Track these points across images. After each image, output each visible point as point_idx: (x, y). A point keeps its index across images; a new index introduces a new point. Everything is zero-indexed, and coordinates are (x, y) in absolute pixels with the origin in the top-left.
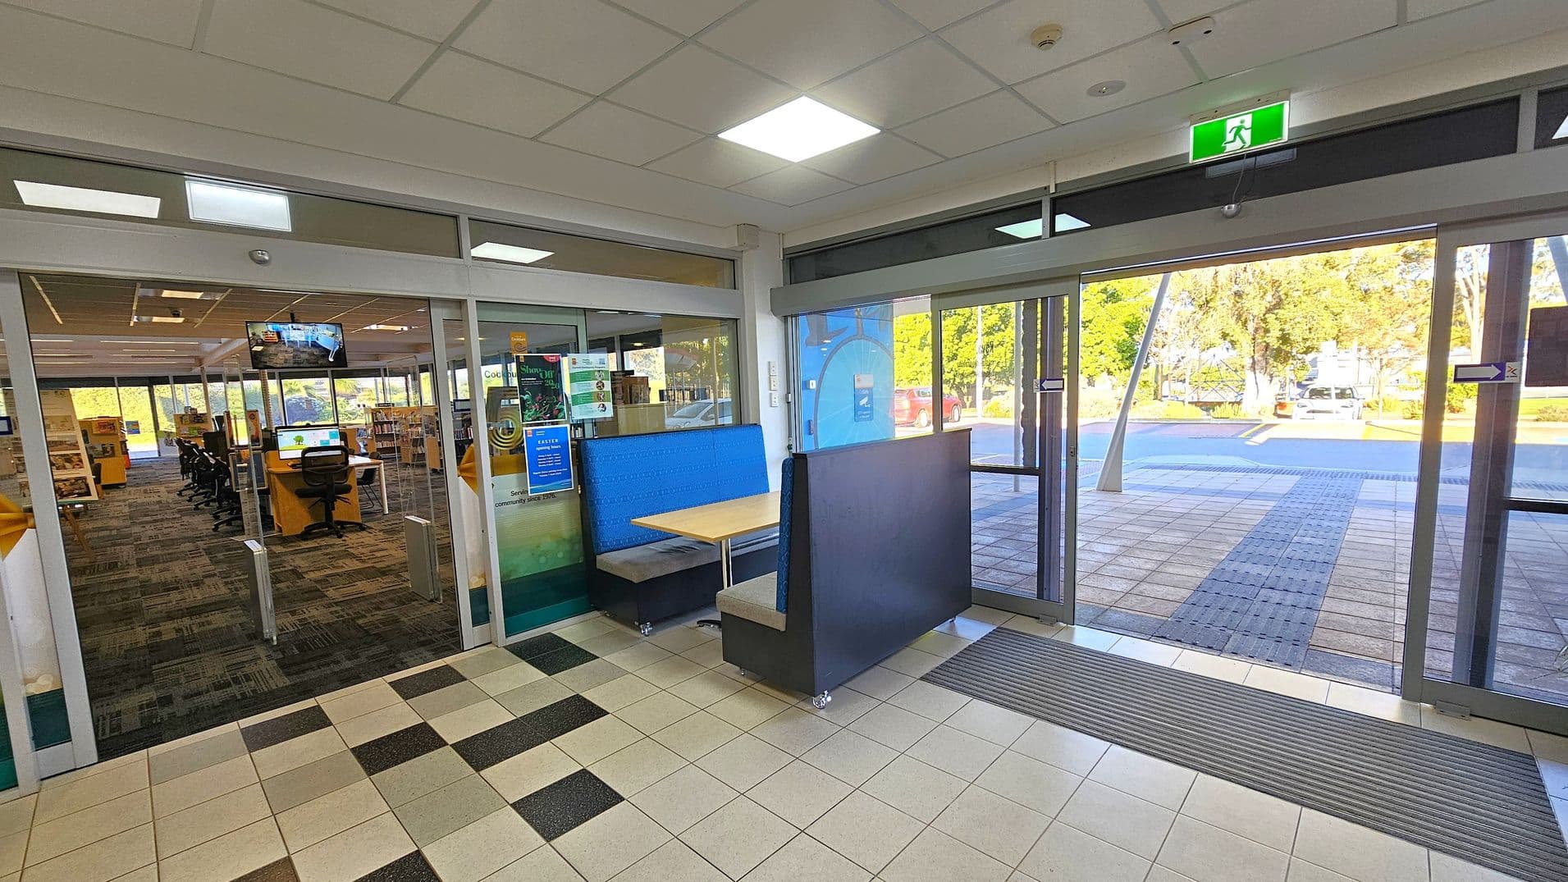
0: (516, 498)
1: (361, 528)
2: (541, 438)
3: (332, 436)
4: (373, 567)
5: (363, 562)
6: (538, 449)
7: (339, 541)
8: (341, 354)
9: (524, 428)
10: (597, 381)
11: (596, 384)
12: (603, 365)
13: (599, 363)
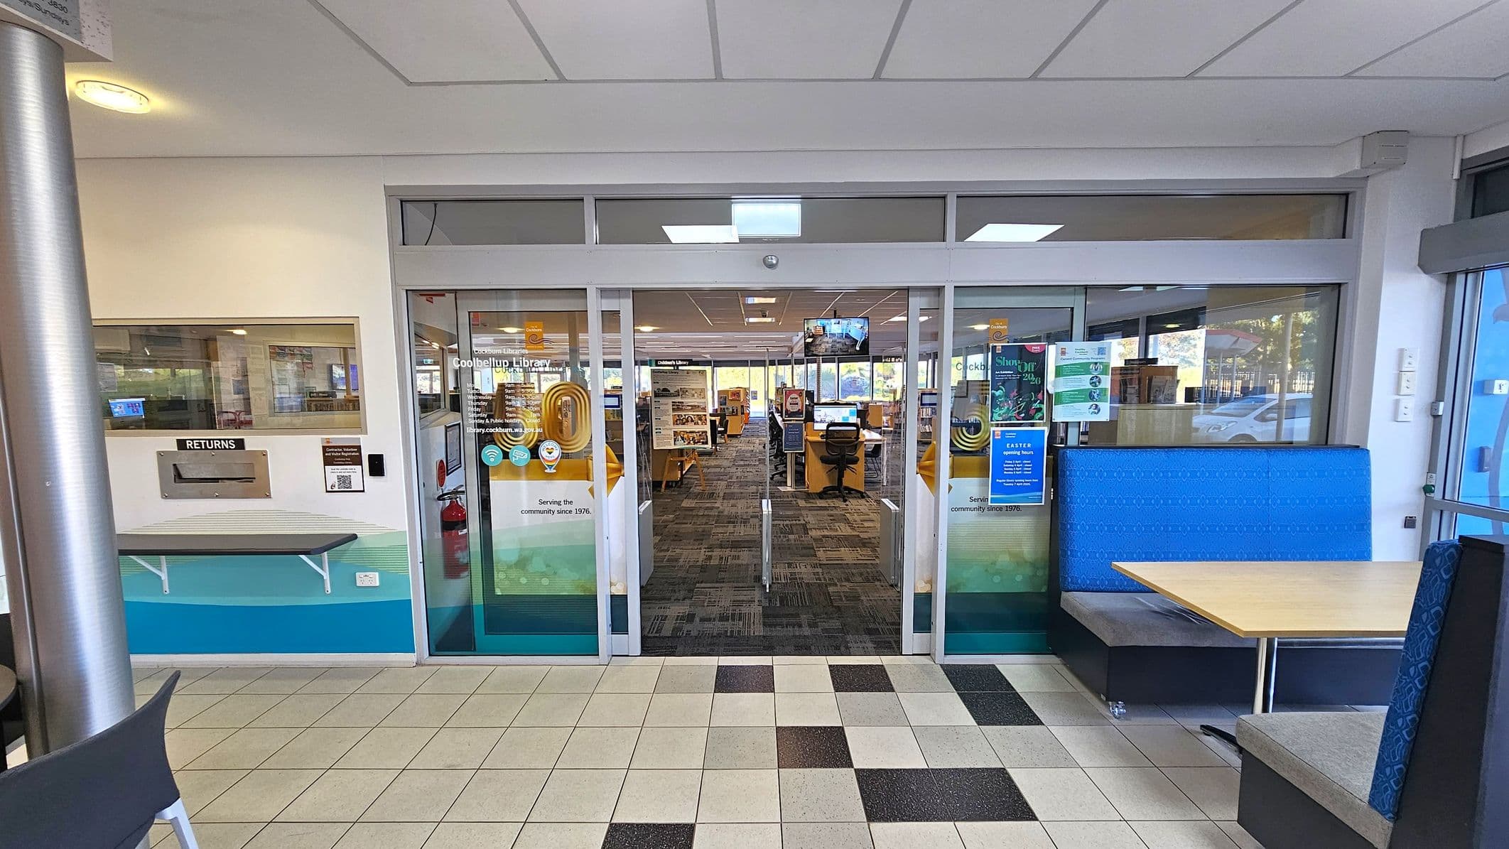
0: (975, 505)
1: (862, 495)
2: (1011, 441)
3: (851, 414)
4: (858, 536)
5: (853, 529)
6: (1005, 453)
7: (843, 505)
8: (865, 344)
9: (993, 429)
10: (1092, 376)
11: (1091, 379)
12: (1103, 356)
13: (1097, 353)
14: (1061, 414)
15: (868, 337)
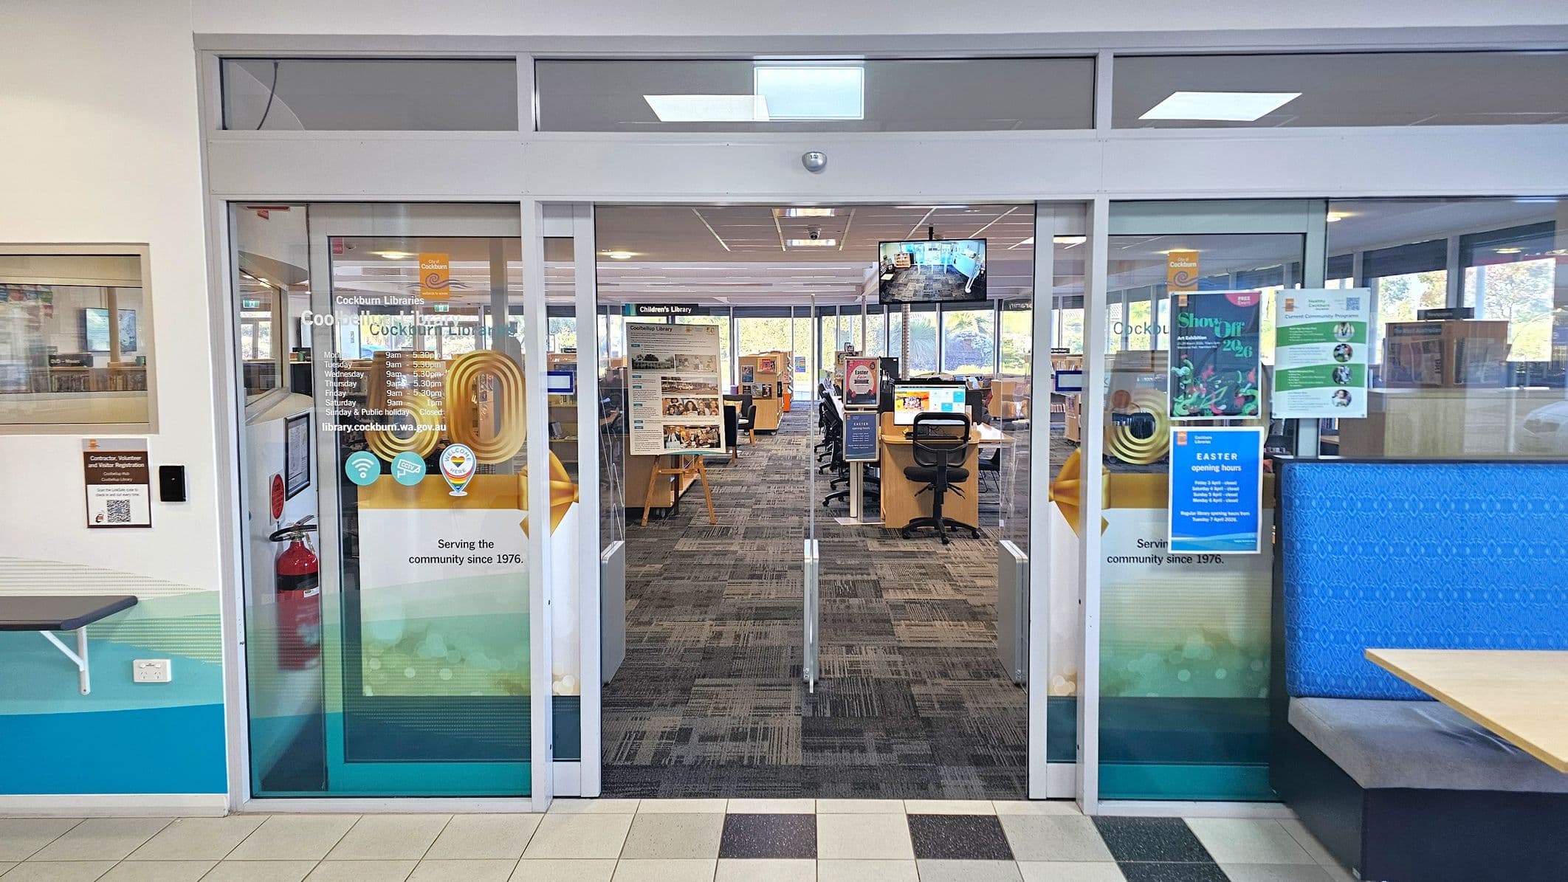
0: (1146, 552)
1: (974, 534)
2: (1204, 449)
3: (956, 398)
4: (965, 602)
5: (957, 589)
6: (1196, 469)
7: (941, 549)
8: (980, 283)
9: (1173, 429)
10: (1337, 344)
11: (1336, 350)
12: (1355, 312)
13: (1345, 306)
14: (1285, 406)
15: (985, 272)
